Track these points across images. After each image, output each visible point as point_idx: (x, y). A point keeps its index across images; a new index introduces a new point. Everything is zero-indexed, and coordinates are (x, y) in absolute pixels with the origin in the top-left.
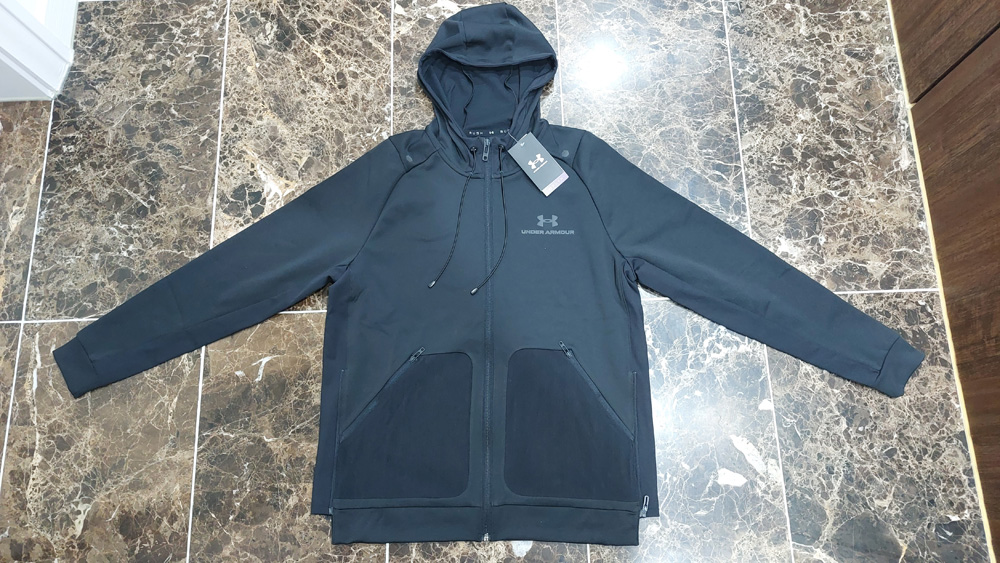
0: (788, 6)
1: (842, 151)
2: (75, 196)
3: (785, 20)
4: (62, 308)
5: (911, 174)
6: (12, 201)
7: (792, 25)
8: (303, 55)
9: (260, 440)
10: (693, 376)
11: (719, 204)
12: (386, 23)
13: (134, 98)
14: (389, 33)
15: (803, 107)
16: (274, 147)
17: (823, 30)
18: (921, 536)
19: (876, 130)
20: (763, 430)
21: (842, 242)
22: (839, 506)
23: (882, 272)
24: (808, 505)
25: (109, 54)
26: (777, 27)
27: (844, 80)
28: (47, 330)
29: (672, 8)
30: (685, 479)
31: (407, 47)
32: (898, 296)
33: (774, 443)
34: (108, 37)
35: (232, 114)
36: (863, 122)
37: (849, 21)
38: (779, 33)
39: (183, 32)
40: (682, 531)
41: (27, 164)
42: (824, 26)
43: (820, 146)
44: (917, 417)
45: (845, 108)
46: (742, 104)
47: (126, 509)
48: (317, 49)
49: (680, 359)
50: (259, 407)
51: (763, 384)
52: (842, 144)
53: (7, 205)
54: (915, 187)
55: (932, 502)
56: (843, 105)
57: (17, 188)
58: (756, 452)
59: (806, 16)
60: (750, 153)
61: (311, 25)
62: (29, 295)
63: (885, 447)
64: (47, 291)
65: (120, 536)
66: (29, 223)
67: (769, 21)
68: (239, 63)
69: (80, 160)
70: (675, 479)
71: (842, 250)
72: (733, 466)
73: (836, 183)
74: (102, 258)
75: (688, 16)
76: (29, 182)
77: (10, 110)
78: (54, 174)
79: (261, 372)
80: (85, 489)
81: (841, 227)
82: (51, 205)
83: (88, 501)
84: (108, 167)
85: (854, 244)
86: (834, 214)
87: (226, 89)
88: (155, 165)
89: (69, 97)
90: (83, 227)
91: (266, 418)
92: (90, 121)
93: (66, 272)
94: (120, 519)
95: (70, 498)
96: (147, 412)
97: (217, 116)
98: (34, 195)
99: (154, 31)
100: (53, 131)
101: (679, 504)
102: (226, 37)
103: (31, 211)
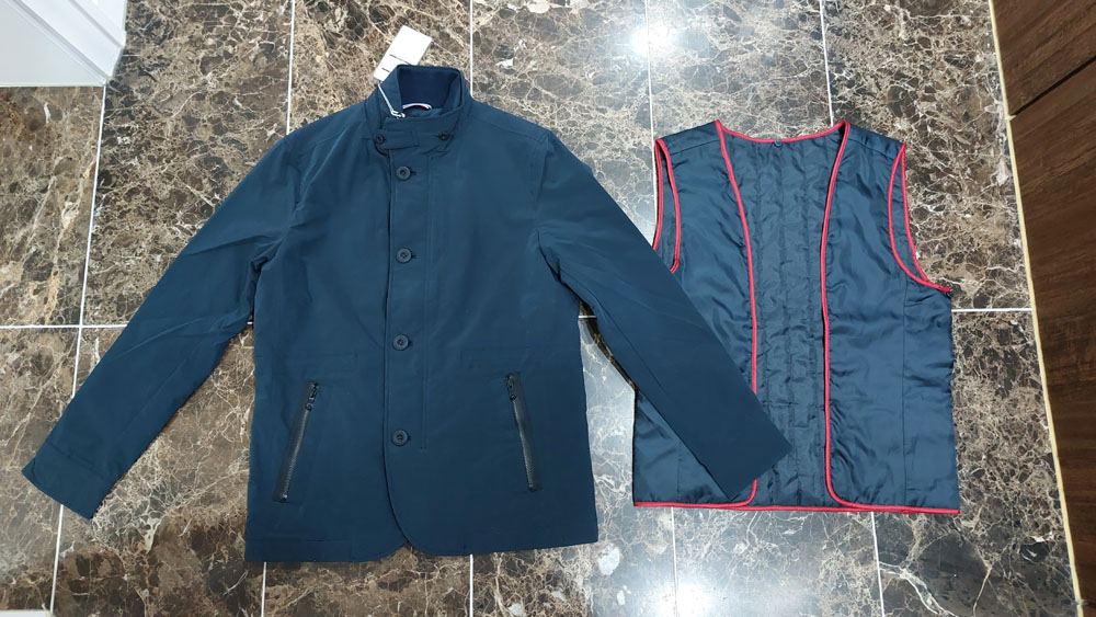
0: (888, 8)
1: (939, 164)
2: (133, 192)
3: (884, 22)
4: (122, 312)
5: (1007, 189)
6: (63, 196)
7: (891, 28)
8: (377, 44)
12: (465, 13)
13: (193, 86)
14: (468, 24)
15: (900, 116)
17: (923, 35)
18: (1005, 557)
19: (974, 143)
21: (936, 259)
22: (927, 527)
23: (976, 290)
24: (896, 525)
25: (165, 37)
26: (876, 30)
27: (942, 89)
28: (107, 335)
29: (766, 5)
31: (487, 40)
32: (991, 314)
34: (163, 18)
36: (961, 133)
37: (949, 26)
38: (877, 36)
39: (245, 15)
40: (770, 550)
41: (79, 155)
42: (924, 31)
43: (917, 158)
44: (1006, 438)
45: (943, 118)
47: (199, 524)
52: (939, 156)
53: (59, 200)
54: (1012, 203)
55: (1018, 523)
56: (941, 115)
57: (69, 183)
59: (905, 18)
61: (383, 12)
62: (87, 298)
63: (973, 468)
64: (106, 294)
65: (193, 552)
66: (83, 220)
67: (868, 24)
68: (307, 52)
69: (137, 153)
71: (936, 267)
73: (932, 197)
74: (165, 260)
75: (784, 15)
76: (81, 175)
77: (57, 96)
78: (109, 168)
80: (154, 503)
81: (936, 243)
82: (107, 201)
83: (158, 516)
84: (168, 162)
85: (949, 260)
86: (929, 229)
87: (293, 80)
88: (219, 160)
89: (122, 83)
90: (143, 226)
92: (146, 110)
93: (126, 274)
94: (192, 535)
95: (138, 512)
96: (217, 423)
97: (285, 110)
98: (88, 190)
99: (213, 13)
100: (106, 121)
102: (292, 22)
103: (85, 208)
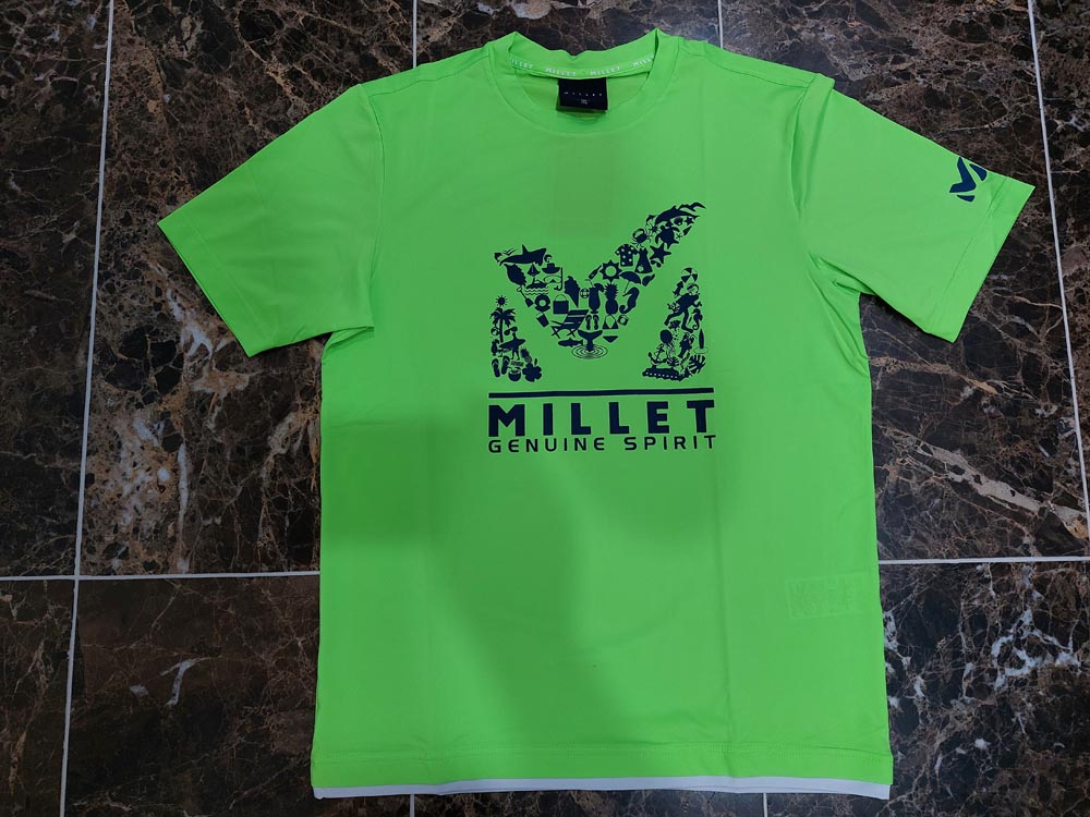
10: (973, 711)
11: (1020, 380)
35: (119, 191)
46: (1063, 189)
48: (277, 71)
49: (949, 678)
50: (174, 755)
79: (177, 687)
91: (187, 776)
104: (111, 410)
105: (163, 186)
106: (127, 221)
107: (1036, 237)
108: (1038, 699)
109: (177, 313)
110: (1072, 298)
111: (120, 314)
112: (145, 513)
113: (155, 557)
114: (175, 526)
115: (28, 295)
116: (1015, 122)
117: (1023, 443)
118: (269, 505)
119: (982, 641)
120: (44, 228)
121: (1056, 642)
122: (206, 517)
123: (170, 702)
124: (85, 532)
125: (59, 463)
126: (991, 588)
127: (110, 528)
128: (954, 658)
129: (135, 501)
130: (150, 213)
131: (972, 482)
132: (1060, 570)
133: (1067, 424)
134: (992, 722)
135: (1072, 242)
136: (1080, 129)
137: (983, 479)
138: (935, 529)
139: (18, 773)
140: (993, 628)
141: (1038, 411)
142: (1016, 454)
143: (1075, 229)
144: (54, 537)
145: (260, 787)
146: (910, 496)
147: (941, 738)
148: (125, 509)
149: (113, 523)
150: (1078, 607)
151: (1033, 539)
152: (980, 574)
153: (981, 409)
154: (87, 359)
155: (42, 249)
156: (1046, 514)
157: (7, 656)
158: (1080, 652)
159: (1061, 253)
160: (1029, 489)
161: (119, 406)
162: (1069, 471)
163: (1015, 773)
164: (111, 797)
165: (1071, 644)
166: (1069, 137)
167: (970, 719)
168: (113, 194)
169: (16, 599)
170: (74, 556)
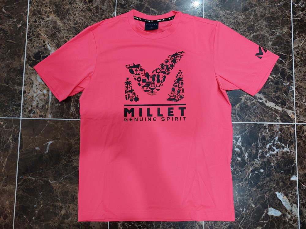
9: (48, 182)
10: (260, 162)
11: (280, 75)
16: (55, 32)
20: (292, 190)
30: (252, 211)
33: (296, 197)
35: (33, 13)
46: (295, 23)
49: (254, 153)
50: (47, 166)
51: (294, 168)
58: (287, 201)
60: (298, 50)
70: (247, 211)
72: (276, 206)
79: (48, 148)
91: (50, 171)
101: (249, 223)
104: (31, 74)
105: (46, 12)
106: (35, 22)
107: (287, 36)
108: (278, 160)
109: (49, 48)
110: (295, 53)
111: (33, 48)
112: (40, 102)
113: (42, 114)
114: (48, 106)
115: (8, 41)
116: (284, 4)
117: (279, 92)
118: (74, 101)
119: (264, 144)
120: (12, 23)
121: (284, 145)
122: (56, 104)
123: (46, 152)
124: (23, 106)
125: (16, 87)
126: (267, 130)
127: (30, 105)
128: (256, 148)
129: (37, 98)
130: (42, 20)
131: (264, 102)
132: (286, 126)
133: (291, 88)
134: (265, 165)
135: (297, 38)
136: (302, 7)
137: (268, 101)
138: (254, 114)
139: (5, 169)
140: (267, 141)
141: (284, 84)
142: (277, 95)
143: (298, 34)
144: (15, 107)
145: (70, 175)
146: (247, 105)
147: (251, 169)
148: (34, 101)
149: (31, 104)
150: (290, 136)
151: (280, 118)
152: (265, 127)
153: (268, 83)
154: (24, 59)
155: (12, 29)
156: (284, 112)
157: (2, 138)
158: (290, 148)
159: (294, 41)
160: (280, 105)
161: (33, 73)
162: (291, 100)
163: (270, 178)
164: (30, 176)
165: (288, 146)
166: (298, 9)
167: (259, 164)
168: (32, 14)
169: (4, 123)
170: (20, 113)
